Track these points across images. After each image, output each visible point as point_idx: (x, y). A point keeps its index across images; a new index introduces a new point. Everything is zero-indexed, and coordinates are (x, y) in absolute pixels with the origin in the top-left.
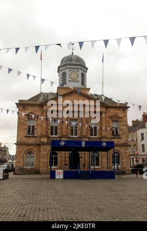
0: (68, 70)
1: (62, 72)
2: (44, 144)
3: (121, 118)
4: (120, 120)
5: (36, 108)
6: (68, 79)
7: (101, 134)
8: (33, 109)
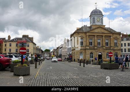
0: (96, 17)
1: (93, 17)
2: (88, 49)
3: (118, 38)
4: (118, 39)
5: (84, 34)
6: (96, 21)
7: (110, 45)
8: (82, 34)
